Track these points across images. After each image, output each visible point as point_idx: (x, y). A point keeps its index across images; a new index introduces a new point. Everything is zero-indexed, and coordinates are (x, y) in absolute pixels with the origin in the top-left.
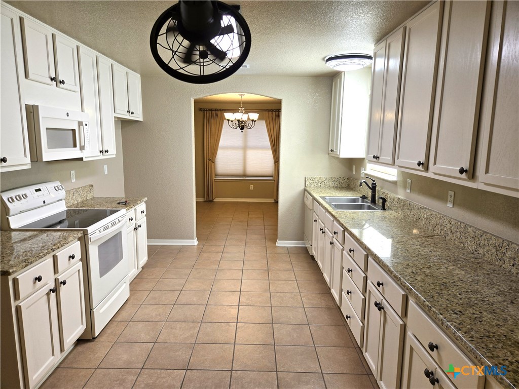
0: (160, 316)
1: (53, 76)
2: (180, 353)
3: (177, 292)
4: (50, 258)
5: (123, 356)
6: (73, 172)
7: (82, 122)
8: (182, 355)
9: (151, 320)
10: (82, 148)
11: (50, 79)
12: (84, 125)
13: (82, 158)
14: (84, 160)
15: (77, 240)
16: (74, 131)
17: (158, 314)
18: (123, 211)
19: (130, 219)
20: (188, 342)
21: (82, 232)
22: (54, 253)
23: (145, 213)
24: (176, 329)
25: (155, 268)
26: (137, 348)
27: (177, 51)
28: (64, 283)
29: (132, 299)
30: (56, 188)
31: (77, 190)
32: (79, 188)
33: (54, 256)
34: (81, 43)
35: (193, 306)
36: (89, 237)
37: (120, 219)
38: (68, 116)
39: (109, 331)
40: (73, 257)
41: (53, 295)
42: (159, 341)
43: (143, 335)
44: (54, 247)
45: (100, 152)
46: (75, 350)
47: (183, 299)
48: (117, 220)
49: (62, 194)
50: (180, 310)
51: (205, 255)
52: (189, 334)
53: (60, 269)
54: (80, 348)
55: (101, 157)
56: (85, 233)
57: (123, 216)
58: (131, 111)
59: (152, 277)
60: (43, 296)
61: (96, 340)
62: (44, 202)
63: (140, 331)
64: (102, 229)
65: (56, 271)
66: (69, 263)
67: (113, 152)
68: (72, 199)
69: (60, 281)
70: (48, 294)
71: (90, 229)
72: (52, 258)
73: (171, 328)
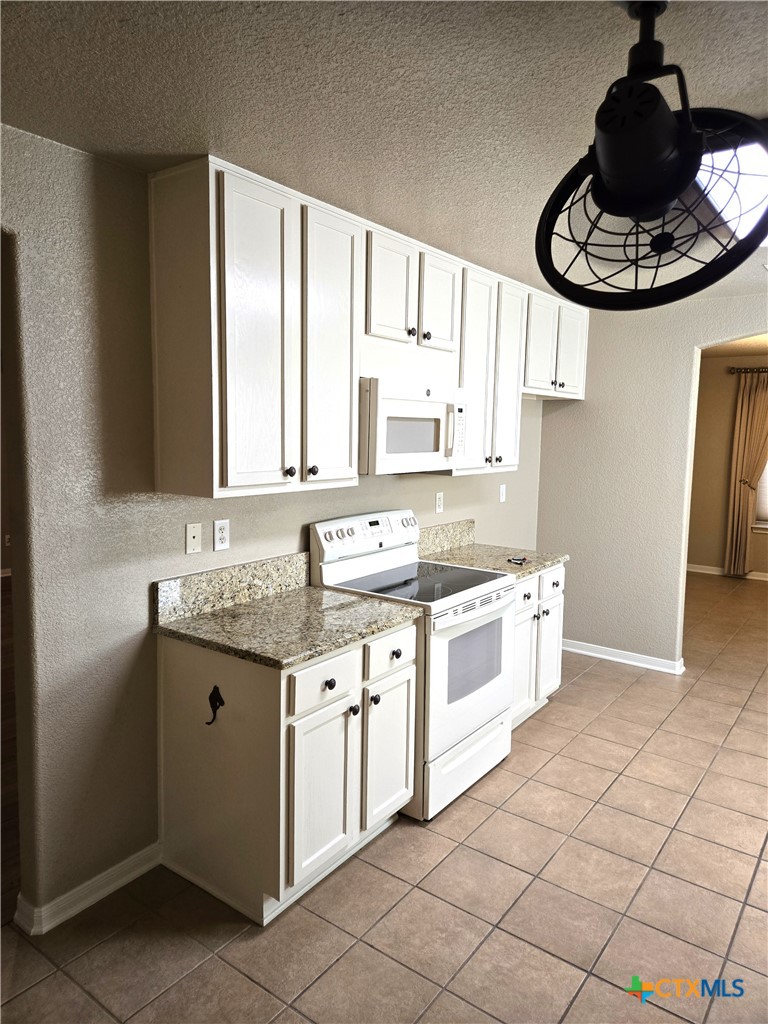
0: (561, 818)
1: (413, 325)
2: (583, 925)
3: (608, 773)
4: (357, 649)
5: (467, 881)
6: (440, 495)
7: (453, 406)
8: (589, 932)
9: (540, 820)
10: (448, 453)
11: (406, 333)
12: (456, 410)
13: (451, 471)
14: (454, 474)
15: (411, 622)
16: (437, 421)
17: (557, 811)
18: (510, 578)
19: (525, 596)
20: (610, 906)
21: (421, 609)
22: (364, 641)
23: (562, 586)
24: (587, 861)
25: (576, 705)
26: (498, 872)
27: (586, 244)
28: (376, 700)
29: (514, 760)
30: (405, 522)
31: (443, 528)
32: (447, 525)
33: (364, 646)
34: (471, 262)
35: (640, 820)
36: (433, 621)
37: (502, 592)
38: (428, 395)
39: (456, 815)
40: (397, 654)
41: (355, 720)
42: (545, 875)
43: (515, 849)
44: (364, 631)
45: (487, 460)
46: (391, 833)
47: (619, 796)
48: (494, 596)
49: (413, 534)
50: (606, 820)
51: (696, 703)
52: (616, 886)
53: (373, 673)
54: (402, 832)
55: (488, 469)
56: (427, 612)
57: (510, 588)
58: (559, 381)
59: (566, 725)
60: (337, 717)
61: (430, 826)
62: (381, 545)
63: (511, 838)
64: (460, 609)
65: (365, 675)
66: (391, 665)
67: (511, 460)
68: (433, 542)
69: (370, 695)
70: (346, 715)
71: (436, 606)
72: (361, 650)
73: (578, 856)
